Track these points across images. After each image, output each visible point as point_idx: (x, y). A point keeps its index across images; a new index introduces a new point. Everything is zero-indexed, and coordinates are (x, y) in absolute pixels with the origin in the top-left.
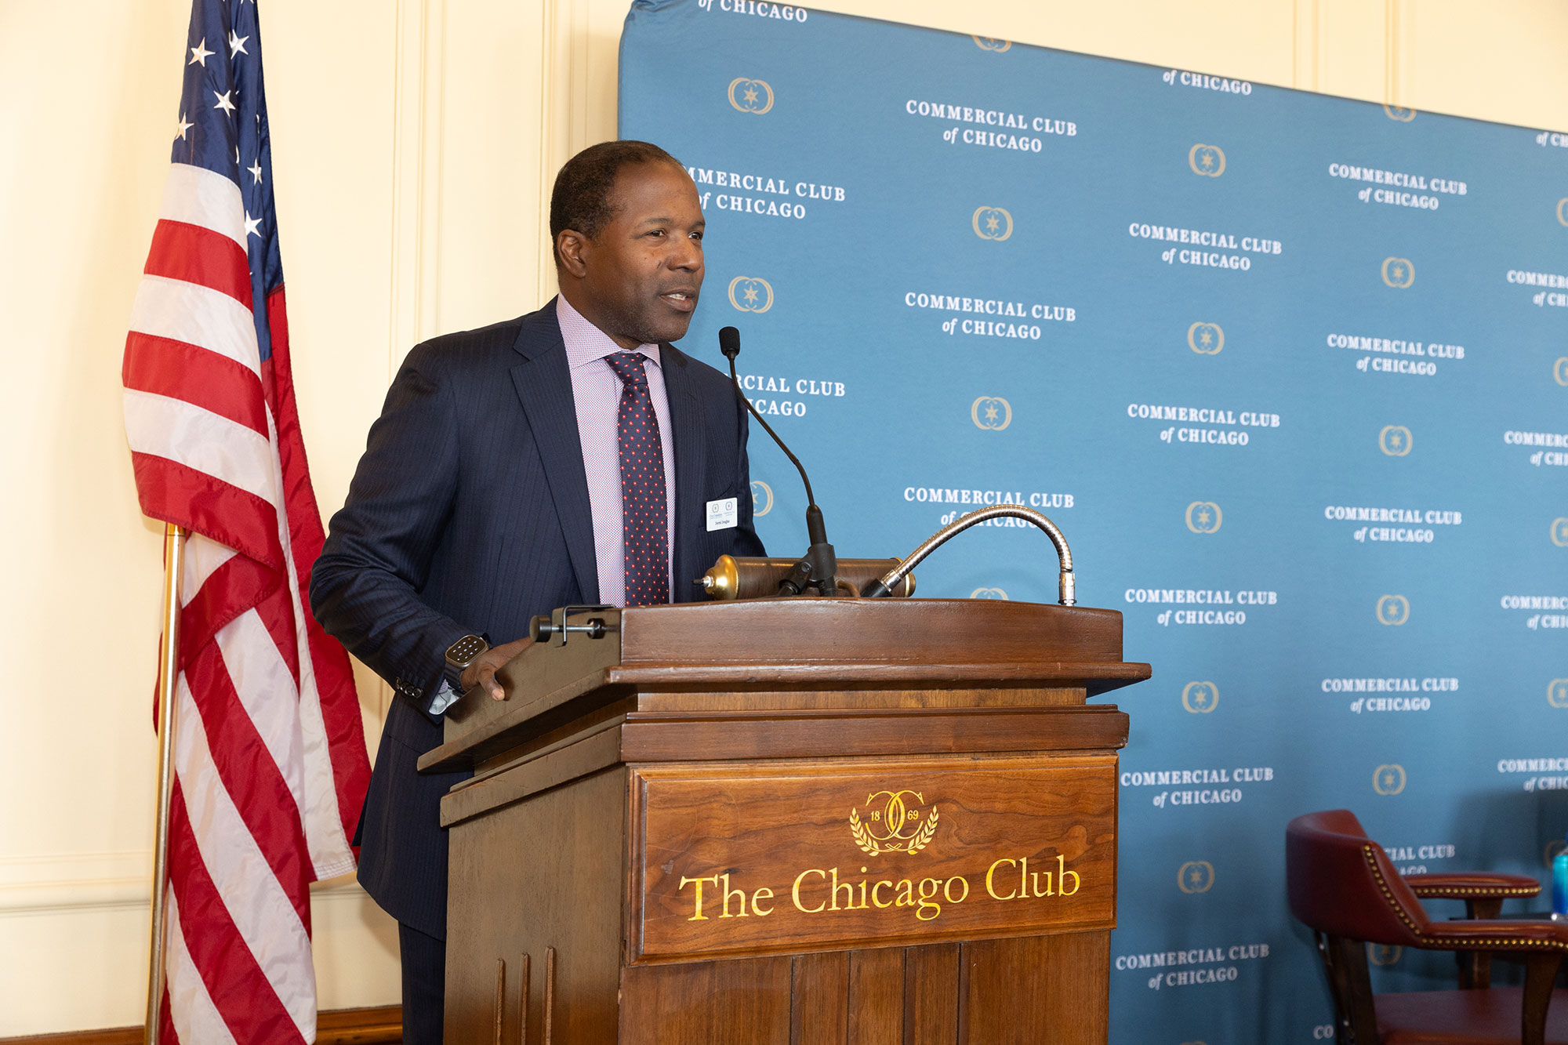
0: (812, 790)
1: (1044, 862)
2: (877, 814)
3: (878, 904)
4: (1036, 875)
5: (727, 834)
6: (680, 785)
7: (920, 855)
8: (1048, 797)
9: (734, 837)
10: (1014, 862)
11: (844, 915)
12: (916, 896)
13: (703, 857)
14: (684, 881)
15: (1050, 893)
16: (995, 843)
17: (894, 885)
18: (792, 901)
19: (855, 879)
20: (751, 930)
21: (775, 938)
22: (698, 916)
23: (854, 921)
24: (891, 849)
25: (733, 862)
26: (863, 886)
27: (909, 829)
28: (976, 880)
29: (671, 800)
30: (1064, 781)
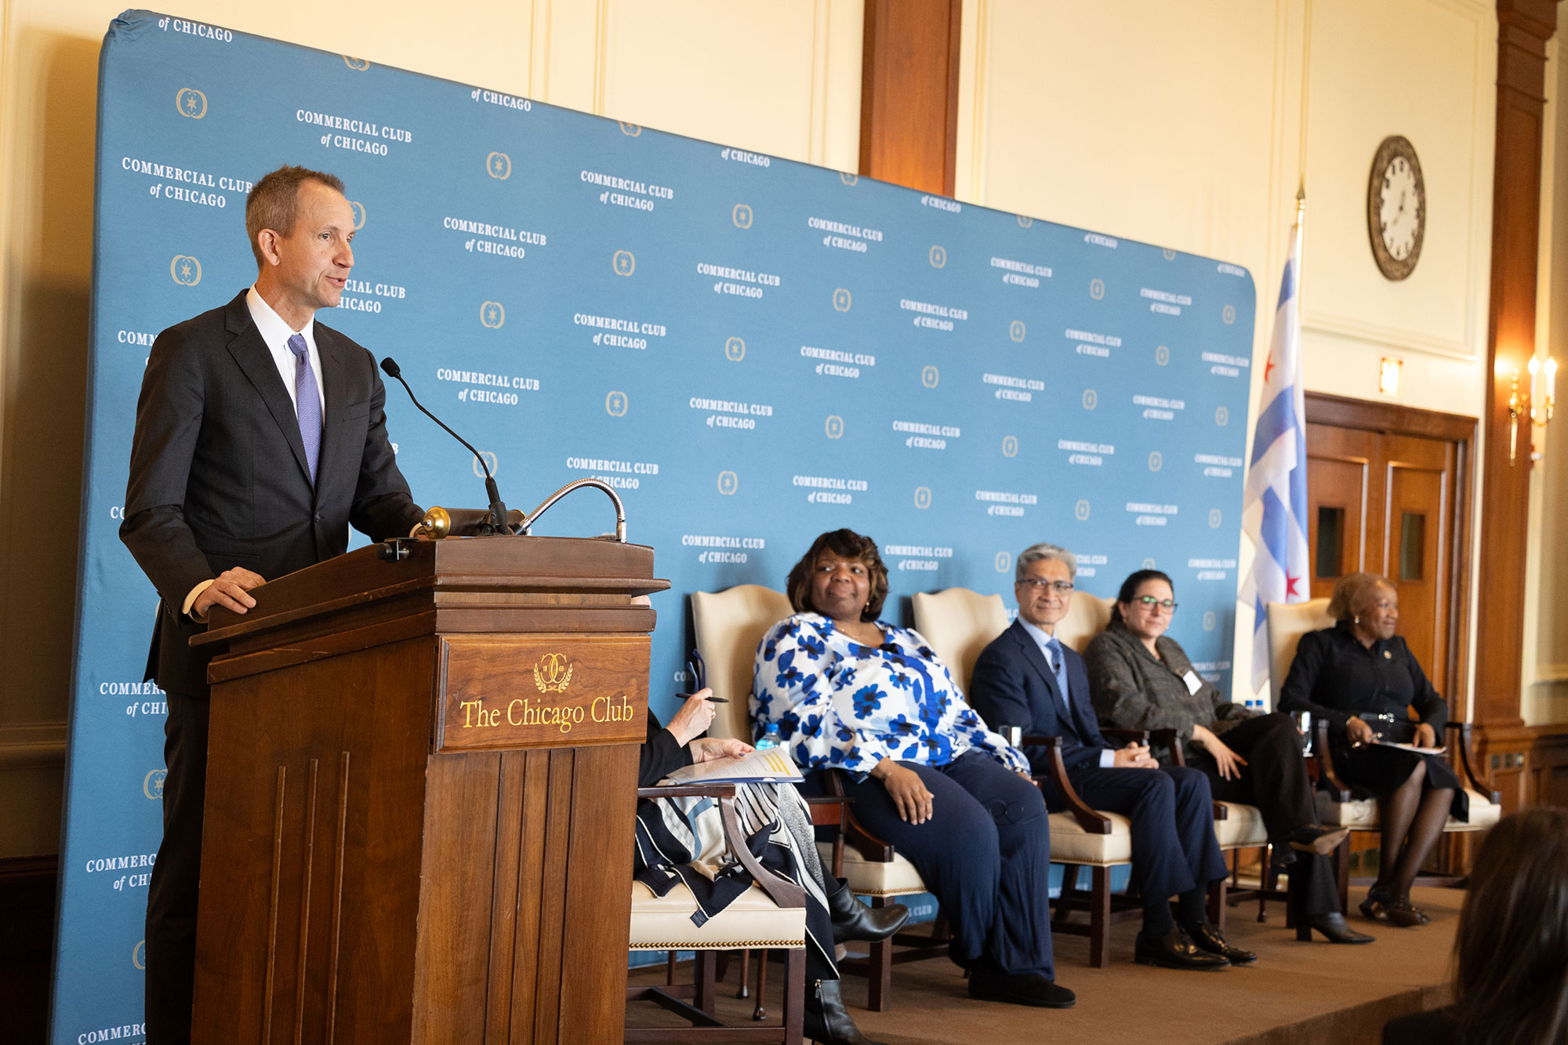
0: (518, 652)
1: (617, 701)
2: (546, 667)
3: (544, 722)
4: (613, 707)
5: (482, 677)
6: (464, 647)
7: (564, 692)
8: (621, 660)
9: (484, 679)
10: (604, 699)
11: (529, 727)
12: (561, 718)
13: (472, 690)
14: (463, 704)
15: (619, 719)
16: (596, 687)
17: (552, 710)
18: (507, 718)
19: (535, 706)
20: (489, 734)
21: (499, 739)
22: (468, 725)
23: (534, 732)
24: (552, 688)
25: (484, 694)
26: (538, 710)
27: (559, 676)
28: (587, 709)
29: (460, 655)
30: (628, 651)
